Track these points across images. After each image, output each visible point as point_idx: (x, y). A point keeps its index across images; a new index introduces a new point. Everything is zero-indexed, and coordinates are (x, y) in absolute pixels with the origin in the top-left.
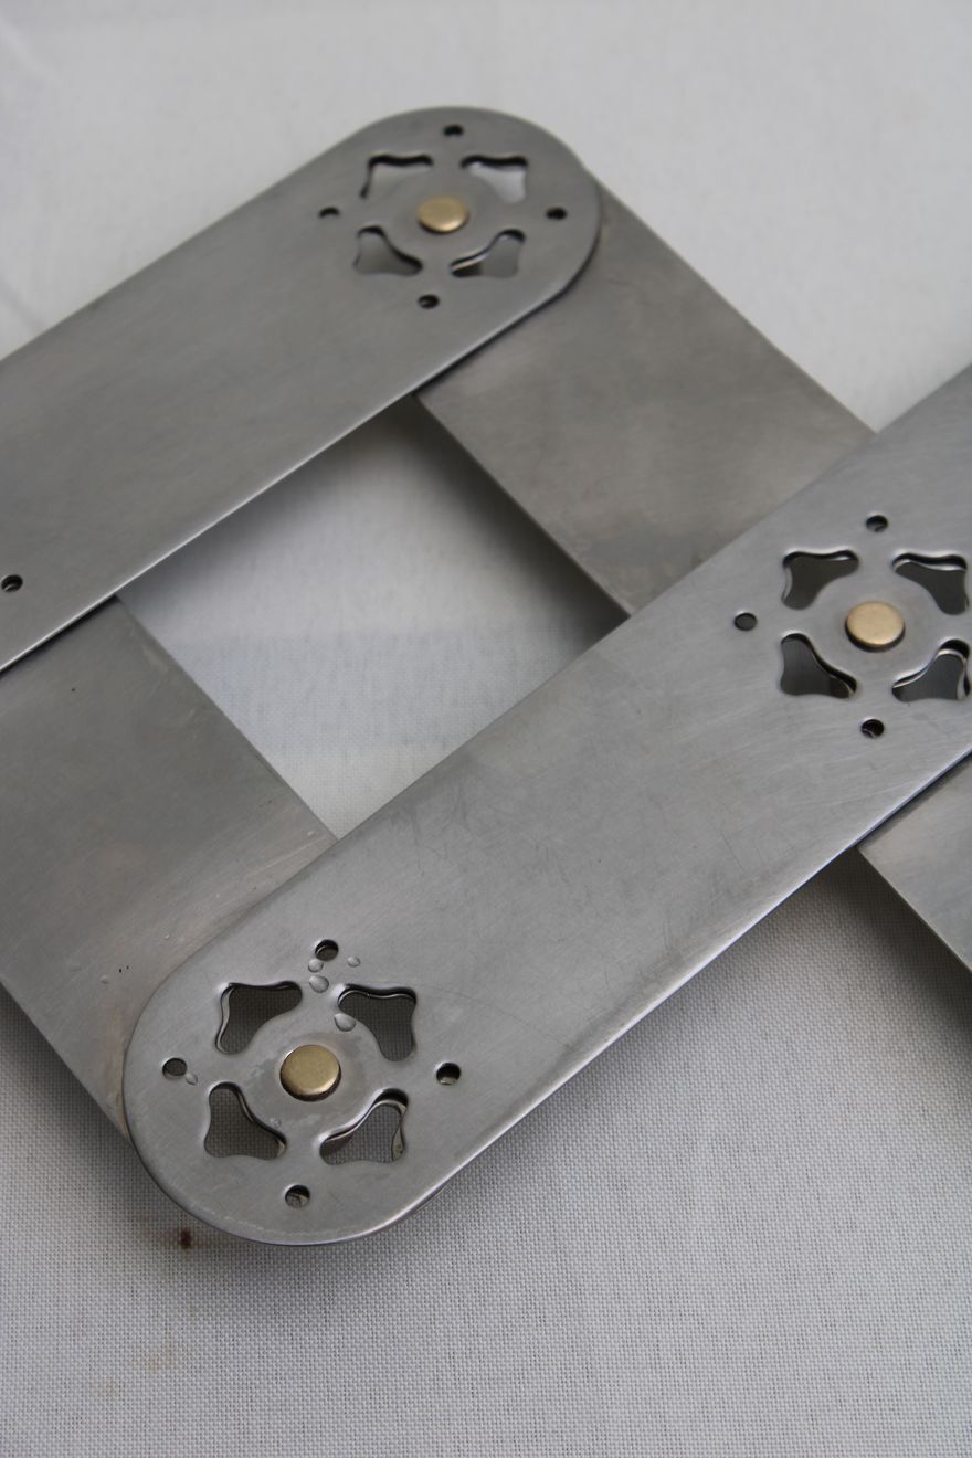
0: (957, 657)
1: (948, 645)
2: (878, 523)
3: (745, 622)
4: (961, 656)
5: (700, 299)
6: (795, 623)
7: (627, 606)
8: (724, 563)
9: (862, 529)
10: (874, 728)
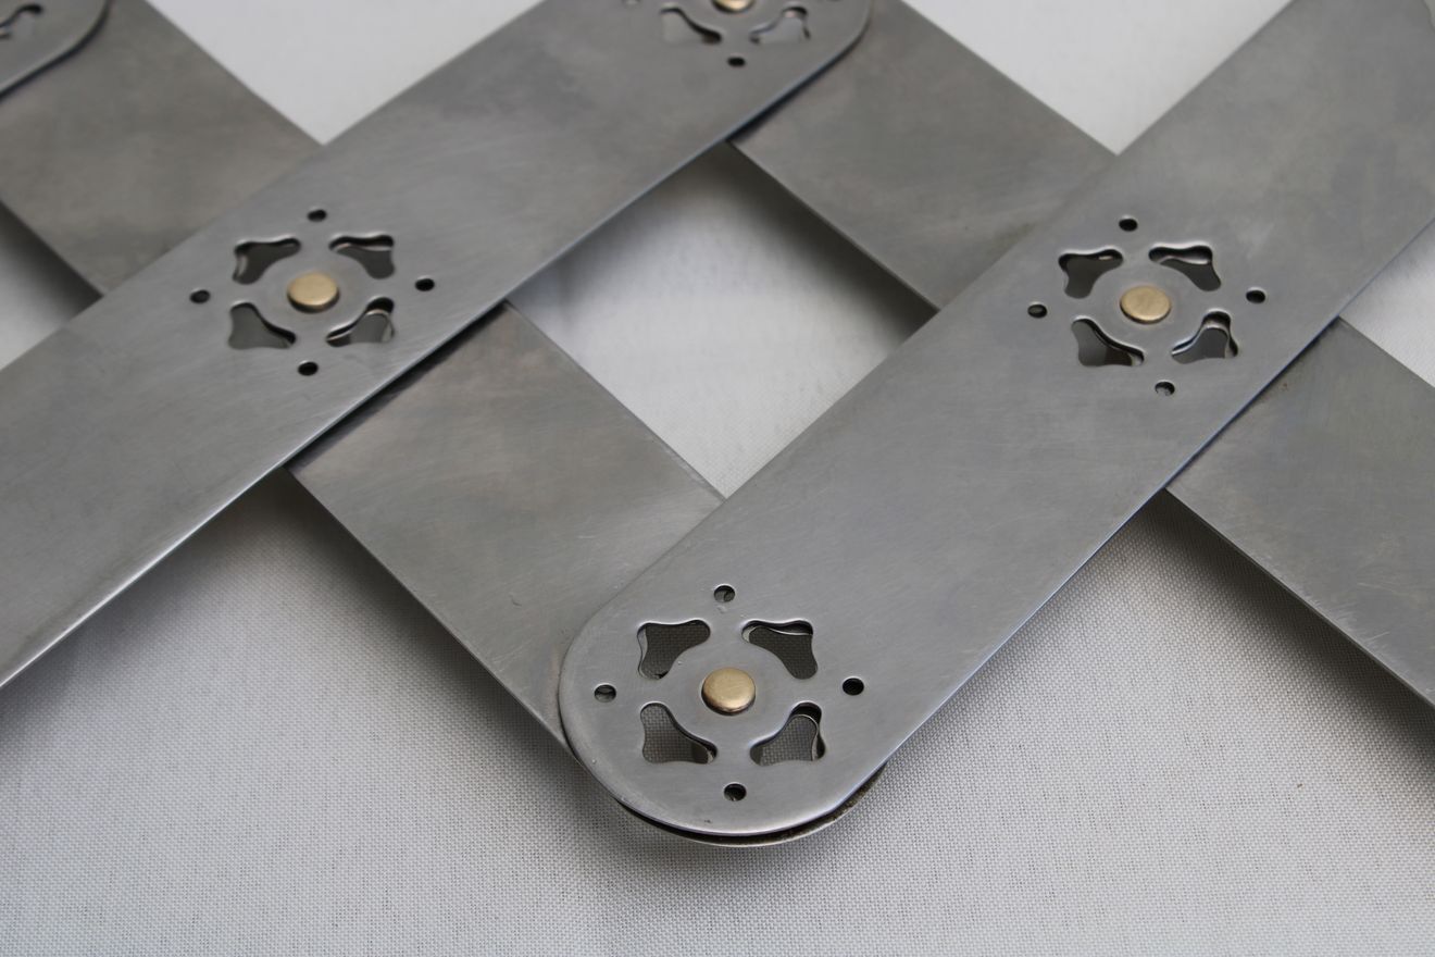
0: (382, 315)
1: (373, 306)
2: (318, 216)
3: (200, 297)
4: (386, 313)
5: (192, 57)
6: (242, 295)
7: (101, 288)
8: (184, 253)
9: (304, 220)
10: (309, 369)
